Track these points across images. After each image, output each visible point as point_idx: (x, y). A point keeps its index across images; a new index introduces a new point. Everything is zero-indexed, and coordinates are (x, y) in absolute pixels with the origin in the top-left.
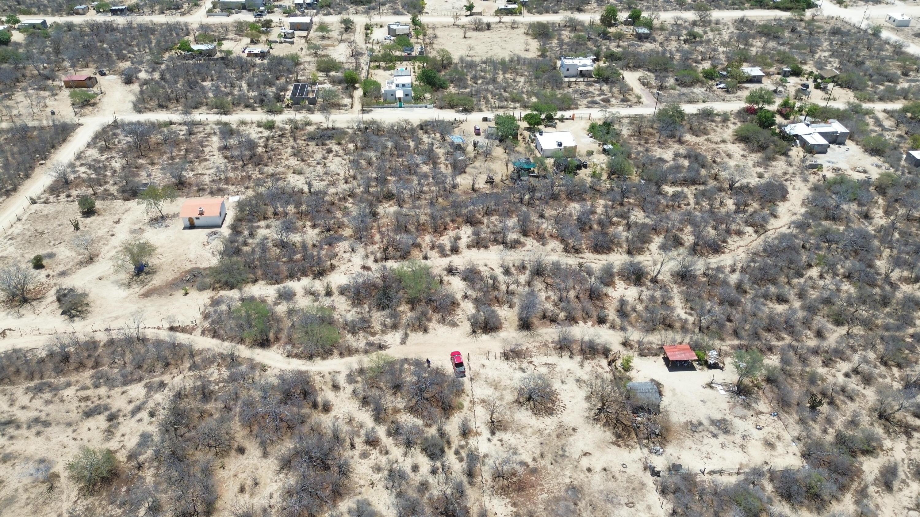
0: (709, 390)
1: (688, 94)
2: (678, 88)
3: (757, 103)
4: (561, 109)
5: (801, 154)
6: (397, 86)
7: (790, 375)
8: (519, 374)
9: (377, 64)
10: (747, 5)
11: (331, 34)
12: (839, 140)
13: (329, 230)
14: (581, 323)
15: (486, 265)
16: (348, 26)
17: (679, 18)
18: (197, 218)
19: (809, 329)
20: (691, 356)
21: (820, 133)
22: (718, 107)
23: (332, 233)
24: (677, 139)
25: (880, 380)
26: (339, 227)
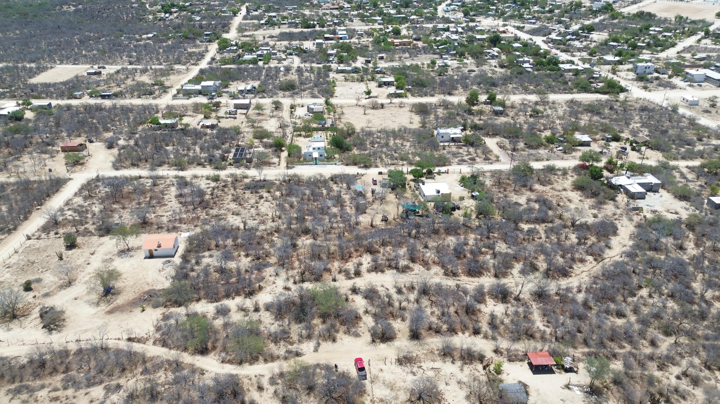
0: (567, 391)
1: (535, 154)
2: (527, 150)
3: (588, 161)
4: (438, 166)
5: (626, 200)
6: (314, 149)
7: (632, 378)
8: (411, 377)
9: (298, 133)
10: (574, 90)
11: (265, 112)
12: (654, 189)
13: (258, 259)
14: (460, 334)
15: (382, 286)
16: (277, 106)
17: (524, 100)
18: (156, 250)
19: (645, 339)
20: (551, 362)
21: (639, 184)
22: (559, 164)
23: (261, 260)
24: (528, 188)
25: (706, 382)
26: (267, 256)
